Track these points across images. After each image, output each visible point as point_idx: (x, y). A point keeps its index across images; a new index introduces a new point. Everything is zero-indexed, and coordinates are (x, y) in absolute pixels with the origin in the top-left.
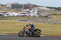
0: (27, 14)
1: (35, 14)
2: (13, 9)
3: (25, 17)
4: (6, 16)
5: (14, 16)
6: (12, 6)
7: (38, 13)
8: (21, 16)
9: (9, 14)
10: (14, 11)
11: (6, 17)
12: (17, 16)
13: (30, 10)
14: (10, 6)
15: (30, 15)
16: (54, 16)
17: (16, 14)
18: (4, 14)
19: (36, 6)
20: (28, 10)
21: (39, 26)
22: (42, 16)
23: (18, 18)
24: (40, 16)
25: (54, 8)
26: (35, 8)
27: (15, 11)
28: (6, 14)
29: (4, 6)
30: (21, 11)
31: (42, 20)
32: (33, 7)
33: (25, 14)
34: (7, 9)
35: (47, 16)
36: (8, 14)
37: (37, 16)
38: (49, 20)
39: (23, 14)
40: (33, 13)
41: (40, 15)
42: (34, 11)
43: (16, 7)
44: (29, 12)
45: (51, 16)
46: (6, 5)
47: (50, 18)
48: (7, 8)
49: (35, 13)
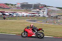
0: (37, 14)
1: (45, 14)
2: (23, 8)
3: (34, 17)
4: (15, 15)
5: (23, 16)
6: (21, 5)
7: (48, 14)
8: (31, 16)
9: (18, 13)
10: (23, 10)
11: (16, 17)
12: (27, 16)
14: (19, 5)
15: (40, 15)
17: (25, 14)
18: (14, 14)
19: (46, 6)
20: (38, 10)
22: (52, 17)
23: (27, 18)
24: (50, 17)
26: (45, 8)
28: (15, 13)
29: (14, 6)
30: (30, 11)
31: (51, 20)
33: (34, 14)
35: (57, 17)
36: (18, 14)
37: (47, 16)
38: (59, 21)
39: (33, 15)
40: (43, 13)
41: (50, 15)
44: (38, 12)
46: (16, 5)
47: (60, 19)
48: (16, 8)
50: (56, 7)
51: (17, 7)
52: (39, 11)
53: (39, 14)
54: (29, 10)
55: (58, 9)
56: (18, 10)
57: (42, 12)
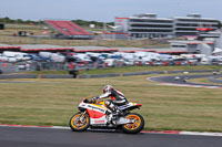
0: (189, 56)
1: (219, 54)
2: (137, 36)
3: (179, 65)
5: (140, 64)
6: (133, 26)
8: (167, 64)
9: (123, 54)
10: (140, 44)
11: (113, 66)
12: (152, 63)
13: (200, 39)
14: (126, 26)
15: (199, 60)
17: (146, 56)
18: (106, 57)
19: (220, 26)
20: (192, 40)
23: (155, 69)
26: (218, 32)
27: (144, 46)
28: (110, 55)
30: (165, 43)
32: (208, 30)
33: (179, 54)
34: (114, 39)
36: (120, 57)
40: (212, 51)
43: (147, 29)
44: (194, 49)
48: (114, 35)
49: (217, 50)
51: (117, 33)
52: (196, 45)
53: (198, 56)
54: (160, 42)
56: (121, 43)
57: (209, 47)
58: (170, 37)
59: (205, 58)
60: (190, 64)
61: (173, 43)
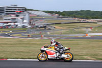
0: (12, 24)
1: (26, 23)
3: (8, 28)
7: (30, 22)
13: (17, 16)
15: (17, 25)
16: (57, 27)
19: (26, 10)
20: (13, 16)
21: (33, 44)
22: (37, 27)
24: (34, 27)
25: (56, 13)
26: (25, 13)
30: (1, 18)
32: (21, 12)
35: (45, 27)
37: (29, 26)
38: (48, 33)
40: (22, 21)
41: (34, 25)
42: (23, 19)
44: (14, 20)
45: (51, 27)
47: (50, 29)
49: (25, 21)
50: (44, 11)
52: (15, 19)
53: (16, 24)
55: (47, 14)
58: (3, 15)
59: (20, 25)
60: (13, 27)
61: (5, 18)
